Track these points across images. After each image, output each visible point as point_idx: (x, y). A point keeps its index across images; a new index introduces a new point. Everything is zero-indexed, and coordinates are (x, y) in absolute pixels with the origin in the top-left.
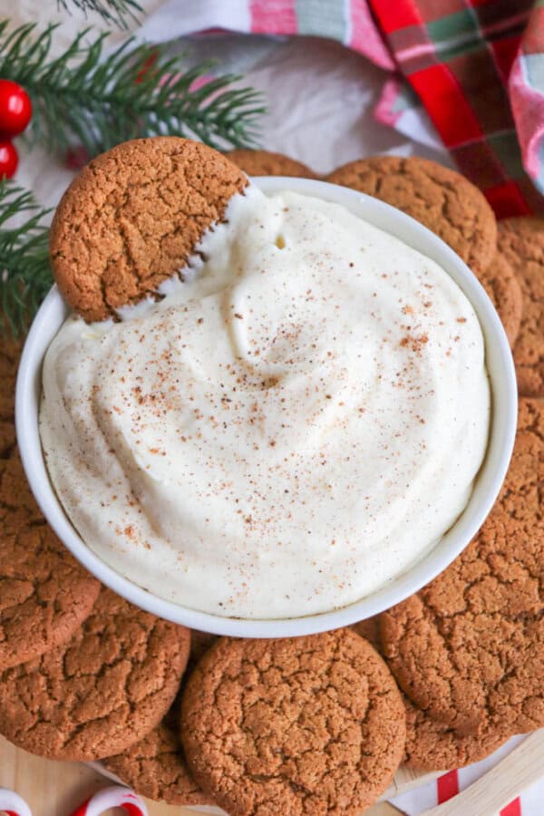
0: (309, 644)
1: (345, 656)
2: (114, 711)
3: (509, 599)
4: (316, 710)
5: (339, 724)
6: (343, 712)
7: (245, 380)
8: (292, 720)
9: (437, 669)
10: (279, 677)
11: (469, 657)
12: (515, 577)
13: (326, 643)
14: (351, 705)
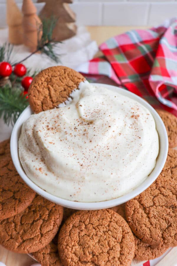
0: (102, 216)
1: (114, 220)
2: (35, 236)
3: (167, 201)
4: (104, 239)
5: (112, 243)
6: (114, 239)
7: (82, 123)
8: (96, 242)
9: (145, 224)
10: (92, 227)
11: (155, 220)
12: (168, 194)
13: (108, 216)
14: (116, 237)
